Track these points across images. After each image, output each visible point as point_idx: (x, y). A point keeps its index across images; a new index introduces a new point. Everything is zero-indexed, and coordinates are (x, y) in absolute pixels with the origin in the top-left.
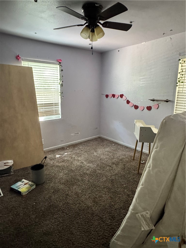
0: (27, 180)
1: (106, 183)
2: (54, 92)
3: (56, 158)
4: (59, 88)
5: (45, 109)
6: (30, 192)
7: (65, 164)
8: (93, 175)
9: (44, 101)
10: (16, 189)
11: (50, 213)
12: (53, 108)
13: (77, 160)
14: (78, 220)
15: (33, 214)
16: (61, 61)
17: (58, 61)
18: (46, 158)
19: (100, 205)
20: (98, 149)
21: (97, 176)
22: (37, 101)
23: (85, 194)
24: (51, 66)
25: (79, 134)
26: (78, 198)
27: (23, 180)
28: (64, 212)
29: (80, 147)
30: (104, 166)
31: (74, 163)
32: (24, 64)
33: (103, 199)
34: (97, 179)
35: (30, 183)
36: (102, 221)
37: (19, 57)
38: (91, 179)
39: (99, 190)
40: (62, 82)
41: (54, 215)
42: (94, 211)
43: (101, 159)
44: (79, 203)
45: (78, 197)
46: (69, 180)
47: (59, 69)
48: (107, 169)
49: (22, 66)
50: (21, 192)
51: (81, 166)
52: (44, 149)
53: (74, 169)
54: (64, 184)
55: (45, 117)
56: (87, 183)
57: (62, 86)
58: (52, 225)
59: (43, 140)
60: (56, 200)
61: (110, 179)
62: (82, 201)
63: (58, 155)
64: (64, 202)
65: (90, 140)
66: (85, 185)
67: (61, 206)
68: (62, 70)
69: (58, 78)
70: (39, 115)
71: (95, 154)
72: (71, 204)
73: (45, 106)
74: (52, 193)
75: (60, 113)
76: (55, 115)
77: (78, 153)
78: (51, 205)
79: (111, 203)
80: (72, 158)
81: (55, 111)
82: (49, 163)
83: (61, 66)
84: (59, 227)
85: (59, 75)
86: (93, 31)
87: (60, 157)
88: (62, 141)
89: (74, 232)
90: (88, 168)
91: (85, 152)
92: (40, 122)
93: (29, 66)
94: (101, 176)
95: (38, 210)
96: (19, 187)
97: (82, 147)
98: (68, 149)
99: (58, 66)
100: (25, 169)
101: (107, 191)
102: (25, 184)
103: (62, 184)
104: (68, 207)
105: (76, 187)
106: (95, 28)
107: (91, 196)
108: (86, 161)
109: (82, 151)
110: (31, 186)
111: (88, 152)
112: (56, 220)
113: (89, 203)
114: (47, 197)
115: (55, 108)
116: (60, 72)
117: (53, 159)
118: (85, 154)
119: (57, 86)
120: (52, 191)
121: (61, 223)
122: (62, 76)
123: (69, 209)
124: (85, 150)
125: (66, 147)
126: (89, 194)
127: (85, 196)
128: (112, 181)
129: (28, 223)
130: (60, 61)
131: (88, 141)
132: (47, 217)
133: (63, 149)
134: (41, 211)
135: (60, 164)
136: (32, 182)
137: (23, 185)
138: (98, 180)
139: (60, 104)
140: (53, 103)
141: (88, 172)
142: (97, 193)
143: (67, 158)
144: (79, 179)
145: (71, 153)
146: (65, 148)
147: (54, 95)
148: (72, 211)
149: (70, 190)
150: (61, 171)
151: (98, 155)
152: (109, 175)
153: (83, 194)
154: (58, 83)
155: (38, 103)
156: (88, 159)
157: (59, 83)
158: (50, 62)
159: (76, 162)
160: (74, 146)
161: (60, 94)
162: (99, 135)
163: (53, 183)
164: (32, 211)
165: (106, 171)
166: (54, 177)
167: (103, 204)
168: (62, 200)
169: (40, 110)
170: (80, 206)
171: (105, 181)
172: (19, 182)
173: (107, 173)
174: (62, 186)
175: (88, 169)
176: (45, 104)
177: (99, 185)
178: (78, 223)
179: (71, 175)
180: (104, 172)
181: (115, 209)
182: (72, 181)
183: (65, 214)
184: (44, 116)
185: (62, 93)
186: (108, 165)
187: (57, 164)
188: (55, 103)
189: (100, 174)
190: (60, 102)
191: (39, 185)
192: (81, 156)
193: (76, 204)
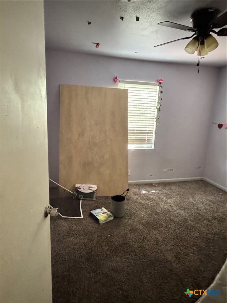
0: (107, 210)
1: (198, 240)
2: (149, 117)
3: (141, 194)
4: (156, 113)
5: (136, 135)
6: (107, 223)
7: (149, 203)
8: (181, 225)
9: (137, 128)
10: (95, 215)
11: (122, 250)
12: (146, 136)
13: (165, 202)
14: (151, 270)
15: (106, 245)
16: (162, 81)
17: (159, 81)
18: (128, 190)
19: (183, 264)
20: (197, 194)
21: (187, 229)
22: (129, 126)
23: (166, 244)
24: (150, 87)
25: (173, 171)
26: (157, 246)
27: (103, 208)
28: (137, 255)
29: (173, 188)
30: (200, 217)
31: (161, 204)
32: (121, 86)
33: (189, 258)
34: (186, 231)
35: (109, 213)
36: (181, 284)
37: (117, 79)
38: (178, 229)
39: (186, 245)
40: (160, 105)
41: (127, 254)
42: (173, 269)
43: (197, 208)
44: (157, 252)
45: (157, 244)
46: (151, 222)
47: (158, 90)
48: (204, 223)
49: (119, 88)
50: (98, 219)
51: (169, 210)
52: (129, 181)
53: (160, 211)
54: (144, 225)
55: (136, 145)
56: (171, 232)
57: (160, 110)
58: (122, 264)
59: (129, 170)
60: (131, 239)
61: (205, 237)
62: (161, 251)
63: (144, 191)
64: (140, 245)
65: (188, 181)
66: (169, 234)
67: (136, 248)
68: (162, 92)
69: (155, 102)
70: (129, 142)
71: (191, 200)
72: (147, 249)
73: (137, 133)
74: (129, 231)
75: (153, 142)
76: (147, 144)
77: (169, 194)
78: (125, 242)
79: (199, 267)
80: (159, 198)
81: (147, 139)
82: (132, 198)
83: (161, 87)
84: (129, 269)
85: (157, 98)
86: (202, 43)
87: (145, 194)
88: (151, 176)
89: (144, 281)
90: (177, 214)
91: (178, 194)
92: (129, 150)
93: (126, 88)
94: (192, 229)
95: (111, 244)
96: (98, 214)
97: (175, 188)
98: (157, 186)
99: (158, 87)
100: (107, 198)
101: (197, 250)
102: (104, 213)
103: (142, 224)
104: (143, 251)
105: (158, 232)
106: (205, 39)
107: (174, 249)
108: (176, 206)
109: (174, 192)
110: (109, 216)
111: (182, 195)
112: (127, 260)
113: (170, 256)
114: (123, 233)
115: (148, 136)
116: (159, 94)
117: (138, 194)
118: (177, 197)
119: (154, 110)
120: (130, 228)
121: (132, 265)
122: (161, 99)
123: (144, 254)
124: (178, 192)
125: (156, 184)
126: (172, 245)
127: (166, 247)
128: (207, 241)
129: (99, 252)
130: (160, 82)
131: (185, 182)
132: (118, 253)
133: (150, 185)
134: (114, 244)
135: (144, 202)
136: (111, 212)
137: (102, 213)
138: (187, 233)
139: (154, 132)
140: (146, 130)
141: (176, 219)
142: (182, 248)
143: (153, 197)
144: (163, 225)
145: (159, 192)
146: (154, 185)
147: (149, 121)
148: (147, 257)
149: (149, 234)
150: (143, 210)
151: (194, 203)
152: (204, 231)
153: (164, 244)
154: (155, 107)
155: (129, 129)
156: (179, 204)
157: (157, 107)
158: (149, 83)
159: (163, 204)
160: (165, 184)
161: (156, 120)
162: (202, 177)
163: (131, 220)
164: (106, 242)
165: (202, 225)
166: (134, 214)
167: (187, 264)
168: (138, 241)
169: (131, 136)
170: (158, 255)
171: (196, 237)
172: (99, 209)
173: (203, 229)
174: (141, 226)
175: (177, 216)
176: (137, 130)
177: (187, 240)
178: (151, 273)
179: (154, 218)
180: (198, 225)
181: (204, 277)
182: (153, 225)
183: (138, 258)
184: (134, 144)
185: (158, 119)
186: (206, 219)
187: (141, 201)
188: (148, 130)
189: (192, 226)
190: (154, 129)
191: (117, 218)
192: (171, 198)
193: (153, 252)
